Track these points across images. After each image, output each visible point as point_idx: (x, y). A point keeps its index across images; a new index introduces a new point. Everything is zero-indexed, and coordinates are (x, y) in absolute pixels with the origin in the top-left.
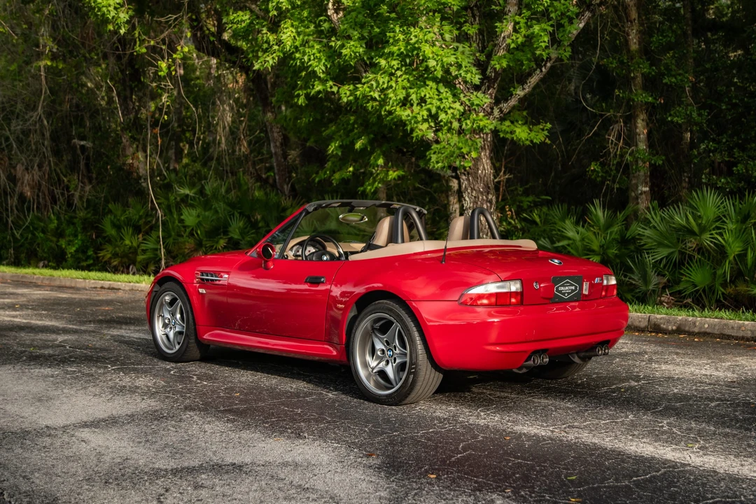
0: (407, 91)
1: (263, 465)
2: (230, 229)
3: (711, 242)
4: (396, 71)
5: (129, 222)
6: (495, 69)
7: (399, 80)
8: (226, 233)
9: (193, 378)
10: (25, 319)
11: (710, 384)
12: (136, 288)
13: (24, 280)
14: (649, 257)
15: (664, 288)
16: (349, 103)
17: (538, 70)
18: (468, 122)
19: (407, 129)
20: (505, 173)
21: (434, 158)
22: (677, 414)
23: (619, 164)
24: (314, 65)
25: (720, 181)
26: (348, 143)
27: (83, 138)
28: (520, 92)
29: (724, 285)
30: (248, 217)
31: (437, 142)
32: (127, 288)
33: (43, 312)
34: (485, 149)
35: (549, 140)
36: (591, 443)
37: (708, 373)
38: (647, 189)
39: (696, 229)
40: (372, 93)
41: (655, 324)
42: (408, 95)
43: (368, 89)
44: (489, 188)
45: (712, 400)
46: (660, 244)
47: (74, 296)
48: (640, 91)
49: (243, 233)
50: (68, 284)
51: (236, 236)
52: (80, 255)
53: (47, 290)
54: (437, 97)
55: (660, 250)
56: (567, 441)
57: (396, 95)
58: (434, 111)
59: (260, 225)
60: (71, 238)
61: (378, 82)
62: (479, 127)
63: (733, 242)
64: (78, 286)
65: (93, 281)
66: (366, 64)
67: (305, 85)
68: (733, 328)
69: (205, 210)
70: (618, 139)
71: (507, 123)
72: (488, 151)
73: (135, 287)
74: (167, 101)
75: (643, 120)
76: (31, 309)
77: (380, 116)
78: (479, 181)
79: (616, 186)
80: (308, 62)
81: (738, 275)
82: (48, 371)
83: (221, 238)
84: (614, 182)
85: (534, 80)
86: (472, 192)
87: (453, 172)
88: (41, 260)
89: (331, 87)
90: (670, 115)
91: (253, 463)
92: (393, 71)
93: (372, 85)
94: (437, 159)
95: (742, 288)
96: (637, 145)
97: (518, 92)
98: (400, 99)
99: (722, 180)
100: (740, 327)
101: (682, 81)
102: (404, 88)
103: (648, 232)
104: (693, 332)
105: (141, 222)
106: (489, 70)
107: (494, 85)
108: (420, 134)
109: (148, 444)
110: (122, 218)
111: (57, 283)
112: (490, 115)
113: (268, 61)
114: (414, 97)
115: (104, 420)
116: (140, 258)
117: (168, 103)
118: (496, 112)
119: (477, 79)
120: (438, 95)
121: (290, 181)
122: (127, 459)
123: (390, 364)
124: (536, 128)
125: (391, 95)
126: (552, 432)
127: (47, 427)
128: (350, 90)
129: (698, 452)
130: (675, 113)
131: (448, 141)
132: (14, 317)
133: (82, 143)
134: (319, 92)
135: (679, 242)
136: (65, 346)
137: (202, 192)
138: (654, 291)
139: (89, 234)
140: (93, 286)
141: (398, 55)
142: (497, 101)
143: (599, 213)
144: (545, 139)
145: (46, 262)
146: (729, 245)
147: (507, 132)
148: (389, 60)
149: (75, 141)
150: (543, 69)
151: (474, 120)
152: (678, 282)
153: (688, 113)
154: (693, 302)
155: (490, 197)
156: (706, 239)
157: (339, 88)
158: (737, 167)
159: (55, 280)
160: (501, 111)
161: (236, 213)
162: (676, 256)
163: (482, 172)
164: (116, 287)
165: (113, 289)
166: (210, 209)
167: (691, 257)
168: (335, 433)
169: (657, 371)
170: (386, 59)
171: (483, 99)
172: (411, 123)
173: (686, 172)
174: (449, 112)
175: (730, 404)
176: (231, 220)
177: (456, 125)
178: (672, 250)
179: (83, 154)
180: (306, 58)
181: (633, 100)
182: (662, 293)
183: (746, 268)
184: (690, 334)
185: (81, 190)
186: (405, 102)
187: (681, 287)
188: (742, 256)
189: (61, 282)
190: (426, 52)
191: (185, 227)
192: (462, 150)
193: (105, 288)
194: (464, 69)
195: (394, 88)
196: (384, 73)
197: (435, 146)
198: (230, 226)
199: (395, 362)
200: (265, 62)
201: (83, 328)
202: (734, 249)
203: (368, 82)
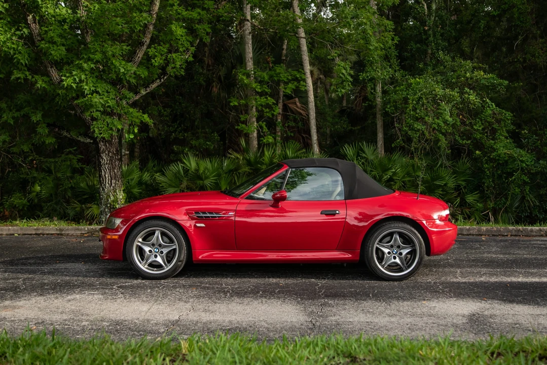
17: (159, 80)
24: (20, 58)
85: (154, 86)
87: (91, 140)
97: (142, 92)
134: (18, 78)
150: (162, 80)
157: (34, 76)
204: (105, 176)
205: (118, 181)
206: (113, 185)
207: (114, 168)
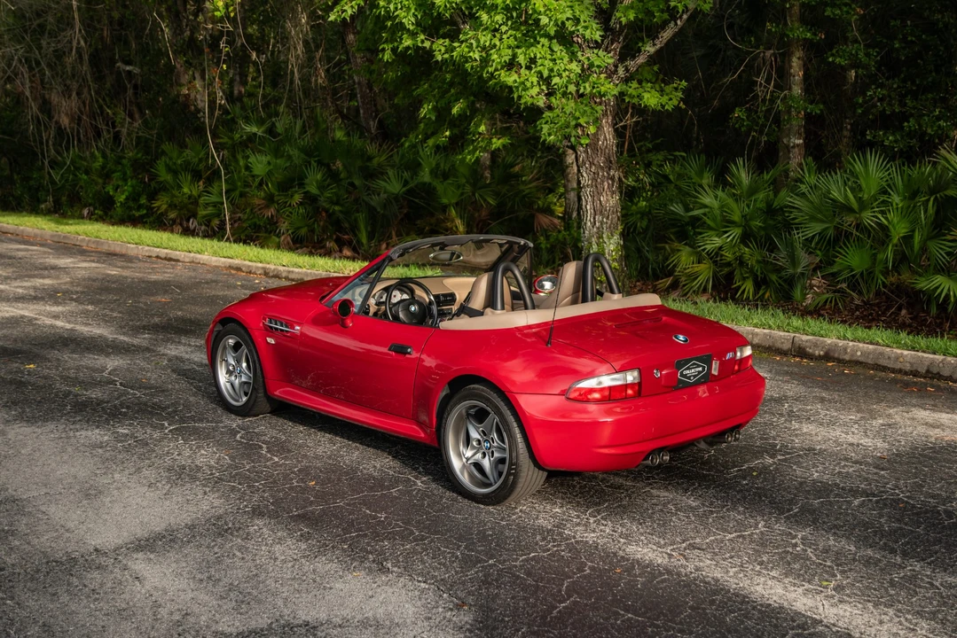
0: (513, 50)
1: (340, 626)
2: (306, 181)
3: (872, 220)
4: (500, 26)
5: (187, 166)
6: (621, 22)
7: (504, 36)
8: (301, 185)
9: (261, 447)
10: (69, 322)
11: (856, 462)
12: (198, 261)
13: (66, 241)
14: (798, 233)
15: (815, 270)
16: (444, 61)
17: (673, 22)
18: (587, 85)
19: (513, 97)
20: (632, 116)
21: (546, 128)
22: (815, 521)
23: (769, 111)
24: (402, 16)
25: (888, 139)
26: (443, 105)
27: (128, 63)
28: (650, 49)
29: (886, 273)
30: (328, 166)
31: (550, 108)
32: (187, 260)
33: (90, 308)
34: (607, 115)
35: (684, 104)
36: (713, 578)
37: (855, 441)
38: (801, 141)
39: (855, 205)
40: (471, 54)
41: (800, 348)
42: (515, 56)
43: (466, 50)
44: (611, 162)
45: (855, 492)
46: (813, 218)
47: (126, 273)
48: (796, 25)
49: (322, 187)
50: (118, 250)
51: (313, 190)
52: (131, 204)
53: (93, 261)
54: (550, 57)
55: (813, 224)
56: (686, 575)
57: (500, 56)
58: (546, 74)
59: (342, 176)
60: (120, 183)
61: (478, 41)
62: (600, 92)
63: (898, 223)
64: (131, 253)
65: (147, 248)
66: (464, 14)
67: (392, 37)
68: (889, 358)
69: (276, 158)
70: (768, 81)
71: (634, 84)
72: (610, 118)
73: (196, 259)
74: (226, 47)
75: (799, 58)
76: (75, 300)
77: (481, 77)
78: (599, 153)
79: (764, 138)
80: (394, 12)
81: (902, 259)
82: (96, 434)
83: (296, 192)
84: (761, 132)
85: (667, 34)
86: (591, 167)
88: (85, 206)
89: (423, 42)
90: (833, 55)
91: (329, 621)
92: (497, 26)
93: (472, 44)
94: (549, 129)
95: (906, 277)
96: (790, 89)
97: (648, 48)
98: (505, 61)
99: (890, 138)
100: (897, 358)
101: (848, 13)
102: (509, 47)
103: (798, 202)
104: (843, 360)
105: (201, 166)
106: (613, 21)
107: (619, 38)
108: (530, 101)
109: (211, 583)
110: (179, 162)
111: (105, 248)
112: (614, 74)
113: (345, 11)
114: (521, 59)
115: (160, 537)
116: (202, 212)
117: (227, 49)
118: (621, 71)
119: (597, 36)
120: (552, 55)
121: (376, 116)
122: (187, 614)
123: (487, 457)
124: (668, 89)
125: (495, 57)
126: (670, 556)
127: (96, 550)
128: (445, 46)
129: (833, 597)
130: (837, 52)
131: (563, 109)
132: (56, 317)
133: (128, 68)
134: (408, 48)
135: (835, 215)
136: (113, 382)
137: (271, 131)
138: (803, 274)
139: (140, 176)
140: (147, 254)
141: (502, 9)
142: (622, 58)
143: (743, 174)
144: (679, 103)
145: (92, 209)
146: (893, 226)
147: (634, 96)
148: (492, 14)
149: (119, 64)
150: (679, 22)
151: (594, 83)
152: (831, 263)
153: (854, 52)
154: (848, 287)
155: (612, 172)
156: (868, 217)
157: (433, 42)
158: (908, 122)
159: (102, 243)
160: (627, 70)
161: (313, 162)
162: (831, 232)
163: (603, 143)
164: (174, 257)
165: (170, 259)
166: (282, 156)
167: (848, 235)
168: (423, 562)
169: (796, 435)
170: (488, 13)
171: (605, 59)
172: (518, 91)
173: (848, 118)
174: (564, 75)
175: (877, 502)
176: (307, 169)
177: (572, 88)
178: (827, 225)
179: (130, 82)
180: (392, 7)
181: (788, 36)
182: (812, 275)
183: (912, 250)
184: (840, 361)
185: (130, 127)
186: (511, 65)
187: (835, 269)
188: (908, 239)
189: (109, 246)
190: (537, 5)
191: (253, 176)
192: (579, 121)
193: (161, 258)
194: (583, 24)
195: (497, 47)
196: (486, 29)
197: (547, 114)
198: (307, 178)
199: (492, 457)
200: (344, 11)
201: (136, 341)
202: (899, 229)
203: (466, 41)
204: (586, 207)
205: (608, 218)
206: (597, 224)
207: (600, 194)
